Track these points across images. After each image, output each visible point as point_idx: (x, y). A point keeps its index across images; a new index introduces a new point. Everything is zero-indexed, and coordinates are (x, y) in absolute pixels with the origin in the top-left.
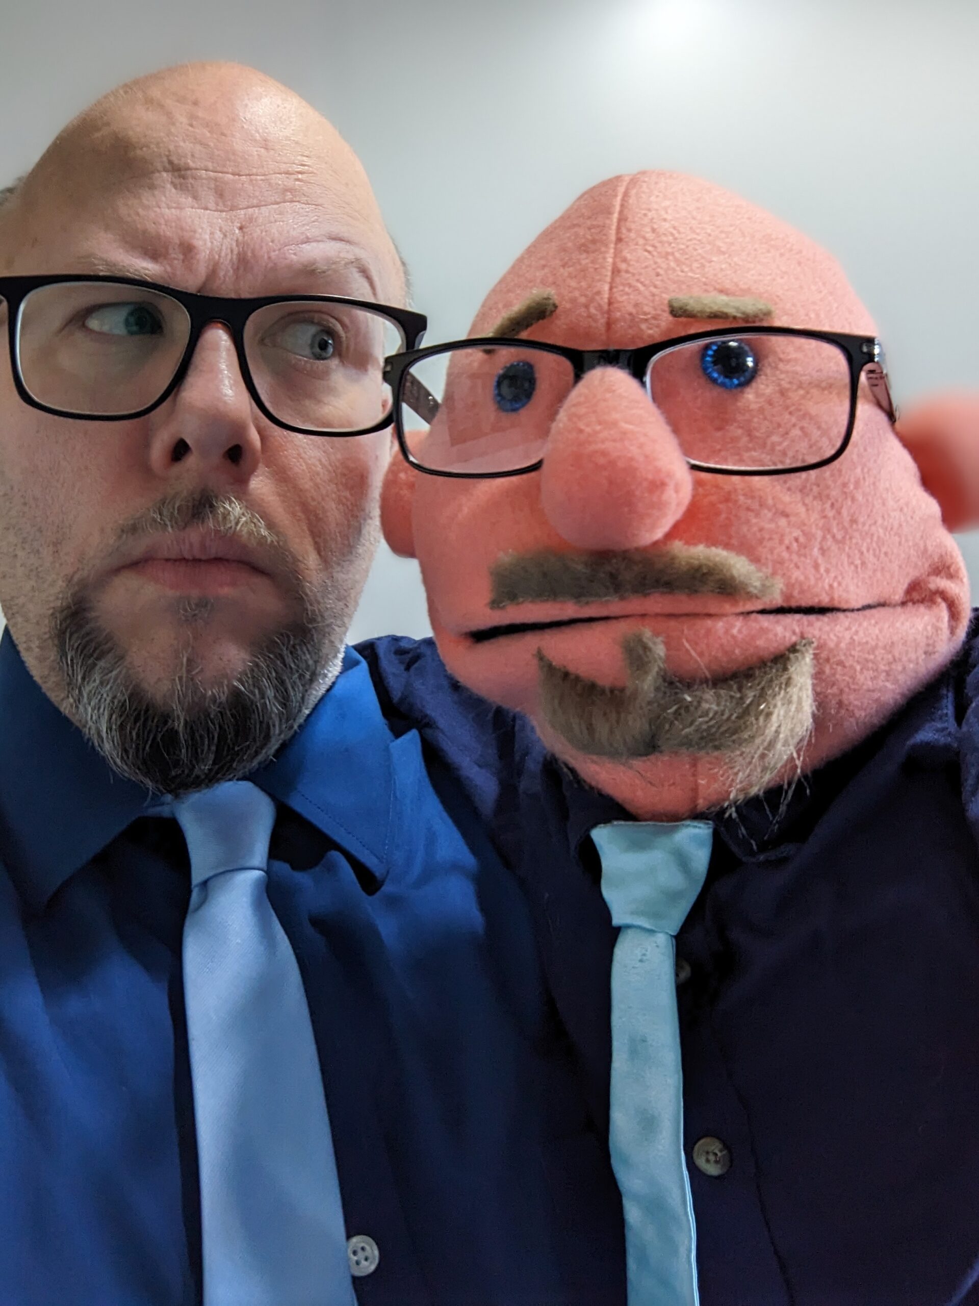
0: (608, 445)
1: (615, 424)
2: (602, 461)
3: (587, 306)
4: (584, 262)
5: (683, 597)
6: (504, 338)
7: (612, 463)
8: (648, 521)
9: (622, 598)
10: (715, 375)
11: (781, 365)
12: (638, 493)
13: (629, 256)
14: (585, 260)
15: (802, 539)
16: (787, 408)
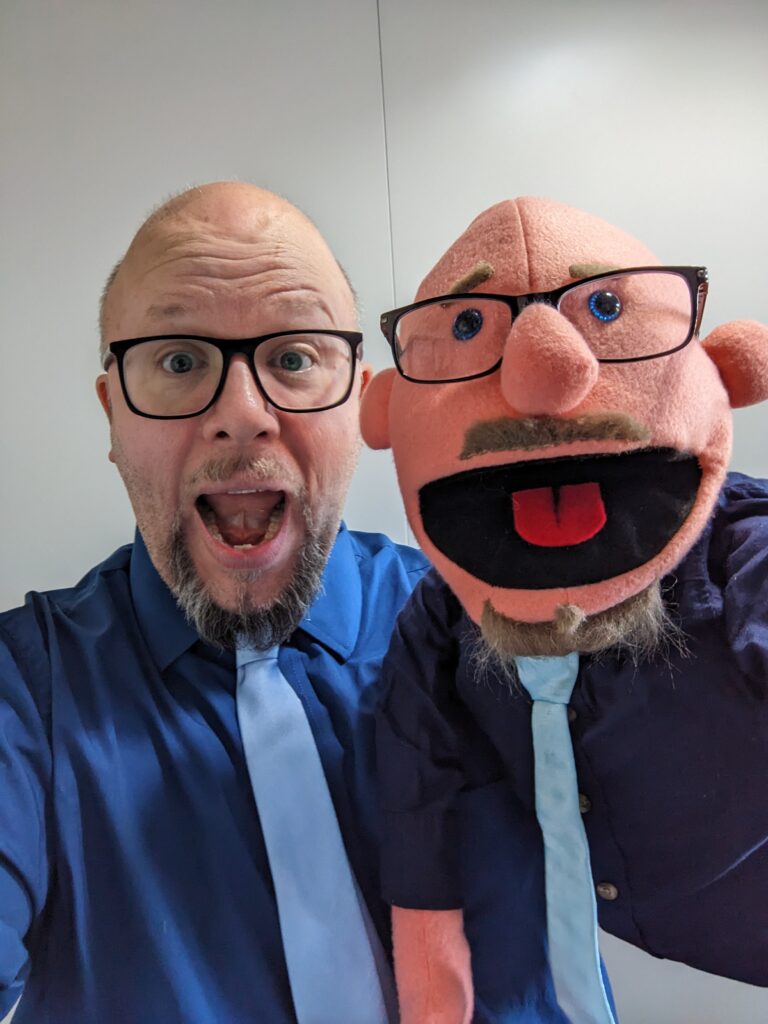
0: (552, 345)
1: (553, 331)
2: (548, 354)
3: (515, 272)
4: (506, 248)
5: (595, 443)
6: (459, 295)
7: (554, 355)
8: (575, 392)
9: (556, 445)
10: (598, 314)
11: (636, 308)
12: (571, 373)
13: (537, 243)
14: (506, 247)
15: (659, 406)
16: (643, 332)
